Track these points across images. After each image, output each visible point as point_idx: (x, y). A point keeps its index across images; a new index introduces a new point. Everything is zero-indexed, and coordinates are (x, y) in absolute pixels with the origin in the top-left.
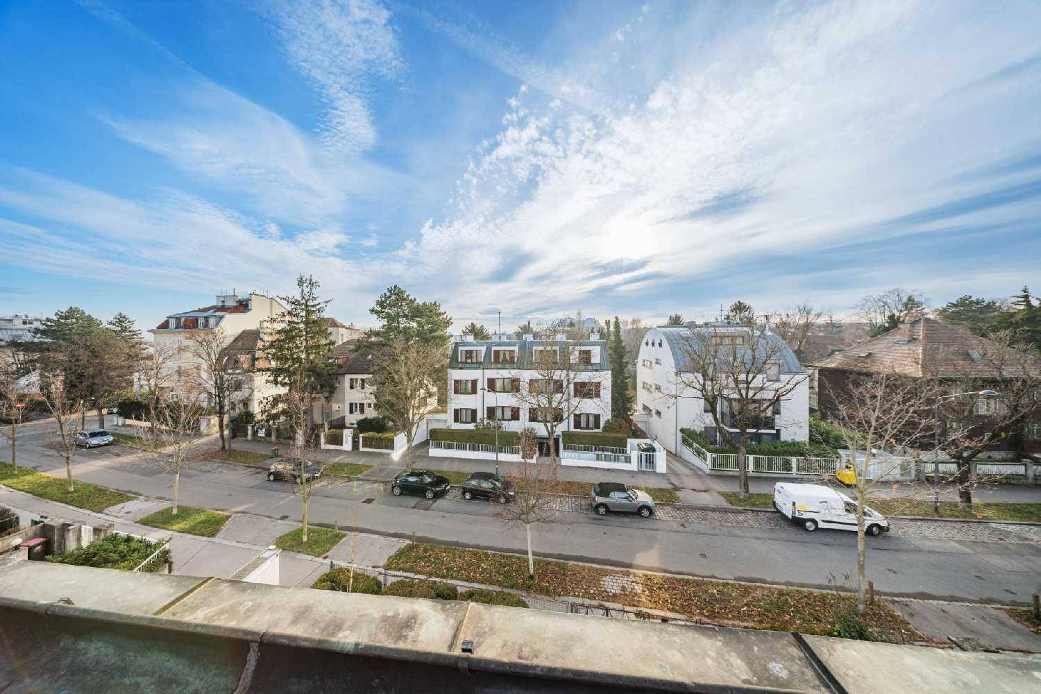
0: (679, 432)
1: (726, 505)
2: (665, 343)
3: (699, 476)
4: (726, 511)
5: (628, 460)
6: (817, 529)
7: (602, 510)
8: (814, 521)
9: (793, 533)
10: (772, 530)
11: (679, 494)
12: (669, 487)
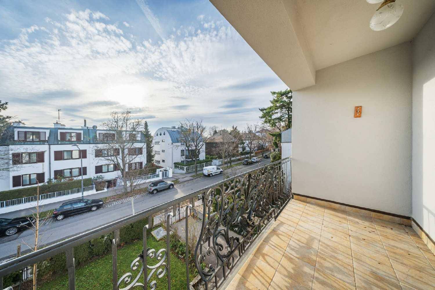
0: (173, 164)
1: (192, 178)
2: (167, 133)
3: (183, 175)
4: (193, 179)
5: (158, 176)
6: (212, 176)
7: (155, 192)
8: (212, 174)
9: (208, 178)
10: (204, 179)
11: (179, 180)
12: (175, 179)
